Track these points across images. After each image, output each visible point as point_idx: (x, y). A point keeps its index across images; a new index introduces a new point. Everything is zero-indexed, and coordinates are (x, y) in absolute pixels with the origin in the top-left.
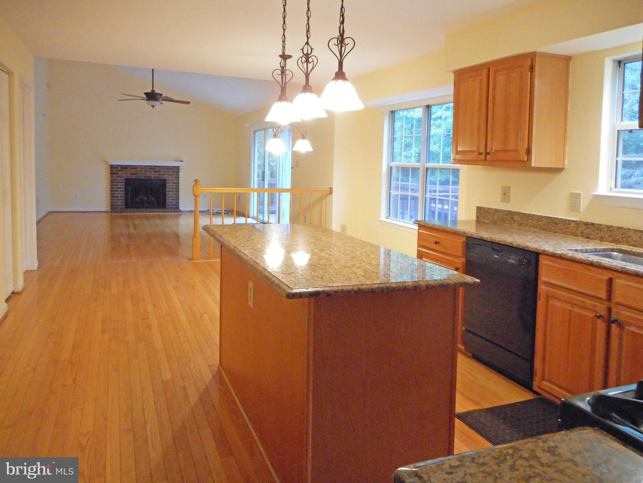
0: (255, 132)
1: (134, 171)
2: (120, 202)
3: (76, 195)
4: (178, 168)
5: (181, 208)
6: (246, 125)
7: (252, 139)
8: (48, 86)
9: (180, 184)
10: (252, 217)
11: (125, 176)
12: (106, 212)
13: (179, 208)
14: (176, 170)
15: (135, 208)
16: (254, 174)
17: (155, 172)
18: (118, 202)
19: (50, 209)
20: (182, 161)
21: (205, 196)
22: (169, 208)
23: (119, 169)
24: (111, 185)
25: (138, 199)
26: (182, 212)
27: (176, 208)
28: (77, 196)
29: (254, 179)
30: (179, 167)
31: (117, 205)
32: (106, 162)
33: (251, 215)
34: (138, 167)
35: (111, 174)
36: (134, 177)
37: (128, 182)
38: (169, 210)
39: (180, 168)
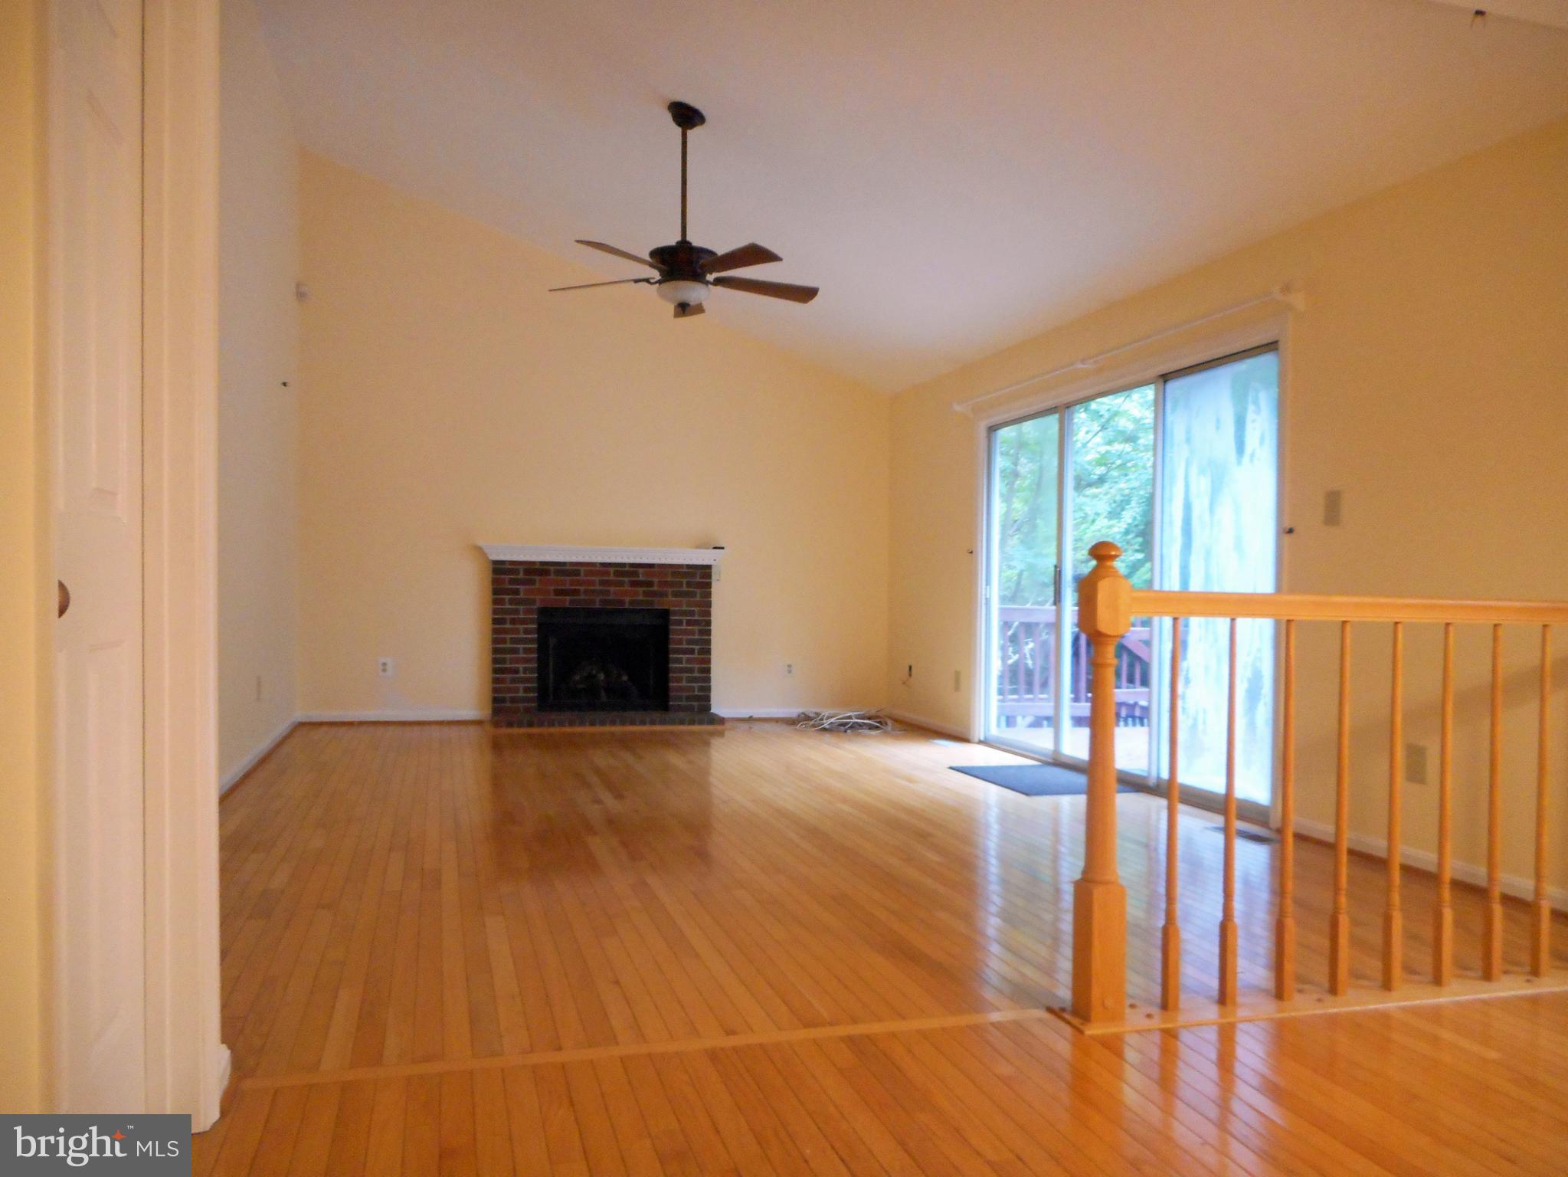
0: (992, 429)
1: (567, 583)
2: (524, 689)
3: (384, 664)
4: (705, 571)
5: (718, 708)
6: (957, 408)
7: (984, 455)
8: (301, 296)
9: (713, 628)
10: (982, 739)
11: (538, 597)
12: (478, 723)
13: (709, 708)
14: (699, 578)
15: (571, 708)
16: (988, 583)
17: (634, 584)
18: (517, 690)
19: (299, 715)
20: (719, 548)
21: (789, 666)
22: (680, 708)
23: (521, 576)
24: (495, 631)
25: (577, 678)
26: (728, 725)
27: (700, 708)
28: (384, 670)
29: (988, 601)
30: (709, 567)
31: (513, 700)
32: (479, 551)
33: (979, 733)
34: (582, 569)
35: (495, 592)
36: (566, 601)
37: (550, 621)
38: (681, 715)
39: (714, 570)
